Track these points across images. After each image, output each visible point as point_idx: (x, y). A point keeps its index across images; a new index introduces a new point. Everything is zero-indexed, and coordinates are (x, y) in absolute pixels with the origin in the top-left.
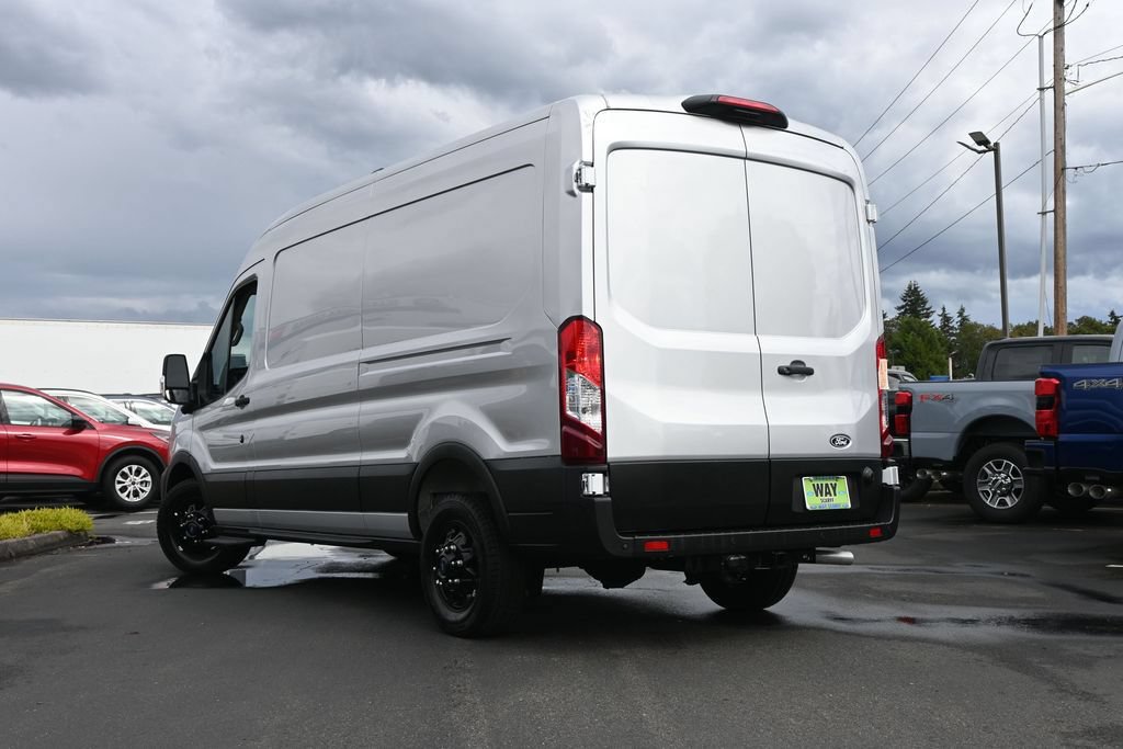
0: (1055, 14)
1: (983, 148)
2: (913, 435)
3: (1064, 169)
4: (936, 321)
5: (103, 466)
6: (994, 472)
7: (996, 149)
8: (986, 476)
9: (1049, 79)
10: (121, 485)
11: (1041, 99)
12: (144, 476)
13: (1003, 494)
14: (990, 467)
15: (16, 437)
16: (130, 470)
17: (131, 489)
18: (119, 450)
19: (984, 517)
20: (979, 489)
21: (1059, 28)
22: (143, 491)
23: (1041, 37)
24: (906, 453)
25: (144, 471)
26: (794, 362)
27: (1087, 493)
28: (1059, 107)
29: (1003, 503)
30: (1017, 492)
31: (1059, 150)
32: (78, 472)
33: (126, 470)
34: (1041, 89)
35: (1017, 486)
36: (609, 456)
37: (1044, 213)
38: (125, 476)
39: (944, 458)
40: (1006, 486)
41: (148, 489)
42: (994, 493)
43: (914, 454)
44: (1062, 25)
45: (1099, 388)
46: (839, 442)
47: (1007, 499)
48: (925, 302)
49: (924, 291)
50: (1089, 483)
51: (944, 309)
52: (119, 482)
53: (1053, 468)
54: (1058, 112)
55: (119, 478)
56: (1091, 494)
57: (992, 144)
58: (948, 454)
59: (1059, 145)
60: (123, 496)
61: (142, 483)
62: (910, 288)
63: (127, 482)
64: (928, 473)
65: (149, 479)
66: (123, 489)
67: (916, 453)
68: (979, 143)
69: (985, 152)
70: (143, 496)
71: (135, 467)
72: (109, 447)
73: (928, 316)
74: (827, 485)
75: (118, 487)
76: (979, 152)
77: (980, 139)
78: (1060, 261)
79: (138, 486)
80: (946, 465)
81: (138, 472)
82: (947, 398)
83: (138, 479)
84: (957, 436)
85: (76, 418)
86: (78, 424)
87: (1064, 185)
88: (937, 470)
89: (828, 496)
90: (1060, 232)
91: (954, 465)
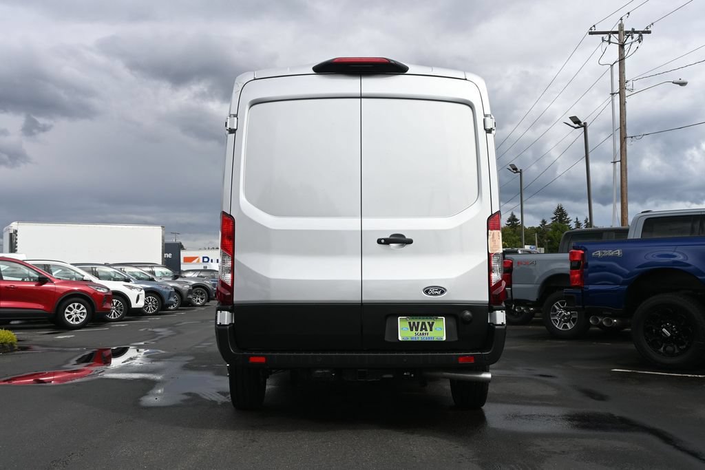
0: (620, 53)
1: (577, 125)
2: (514, 286)
3: (625, 138)
4: (573, 225)
5: (58, 303)
6: (560, 308)
7: (585, 126)
8: (556, 310)
9: (617, 89)
10: (68, 315)
11: (613, 100)
12: (82, 309)
13: (565, 321)
14: (557, 305)
15: (6, 287)
16: (74, 306)
17: (74, 316)
18: (69, 294)
19: (554, 335)
20: (552, 318)
21: (622, 60)
22: (81, 318)
23: (612, 66)
24: (510, 296)
25: (82, 307)
26: (392, 236)
27: (602, 322)
28: (623, 104)
29: (565, 326)
30: (574, 320)
31: (623, 128)
32: (41, 307)
33: (71, 306)
34: (612, 94)
35: (573, 317)
36: (235, 300)
37: (615, 162)
38: (70, 309)
39: (532, 300)
40: (567, 316)
41: (84, 317)
42: (560, 321)
43: (514, 298)
44: (624, 59)
45: (607, 256)
46: (432, 291)
47: (568, 324)
48: (566, 215)
49: (565, 208)
50: (603, 316)
51: (577, 219)
52: (67, 313)
53: (581, 306)
54: (622, 105)
55: (67, 310)
56: (604, 323)
57: (582, 124)
58: (533, 297)
59: (622, 125)
60: (69, 320)
61: (81, 313)
62: (558, 208)
63: (72, 313)
64: (522, 308)
65: (85, 311)
66: (70, 317)
67: (515, 297)
68: (575, 123)
69: (579, 127)
70: (81, 321)
71: (76, 304)
72: (62, 293)
73: (568, 222)
74: (424, 323)
75: (66, 315)
76: (576, 128)
77: (576, 120)
78: (624, 189)
79: (78, 315)
80: (534, 304)
81: (78, 307)
82: (532, 263)
83: (79, 311)
84: (539, 285)
85: (41, 276)
86: (43, 280)
87: (626, 146)
88: (528, 307)
89: (424, 331)
90: (624, 173)
91: (538, 304)
